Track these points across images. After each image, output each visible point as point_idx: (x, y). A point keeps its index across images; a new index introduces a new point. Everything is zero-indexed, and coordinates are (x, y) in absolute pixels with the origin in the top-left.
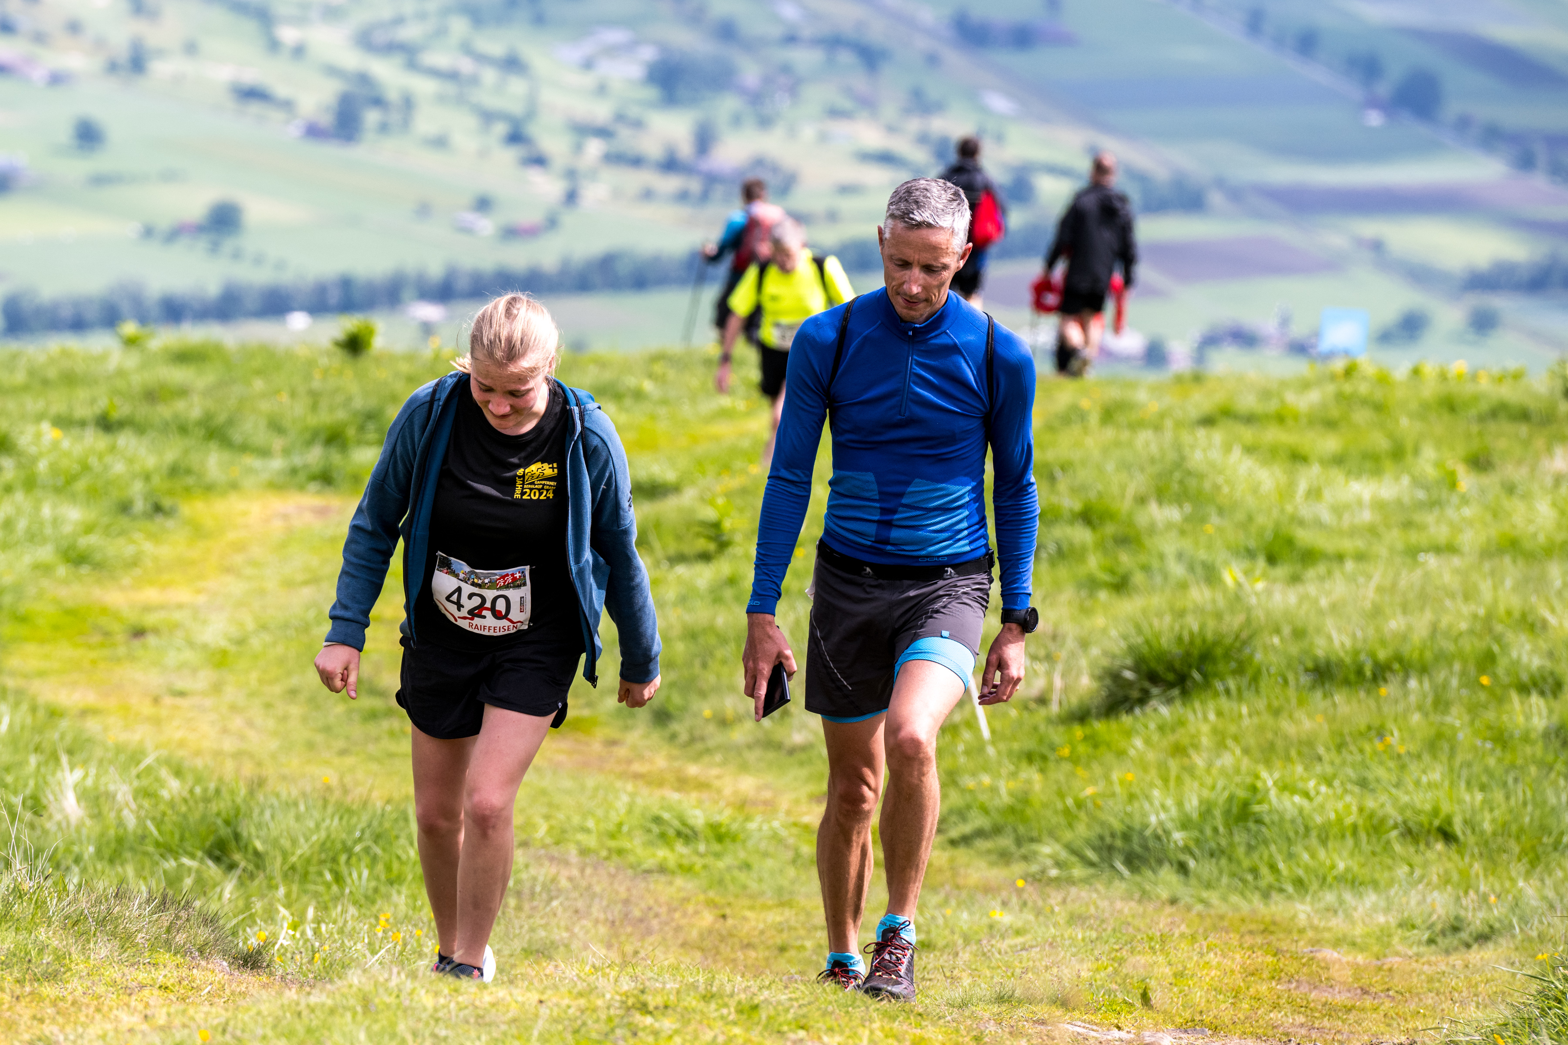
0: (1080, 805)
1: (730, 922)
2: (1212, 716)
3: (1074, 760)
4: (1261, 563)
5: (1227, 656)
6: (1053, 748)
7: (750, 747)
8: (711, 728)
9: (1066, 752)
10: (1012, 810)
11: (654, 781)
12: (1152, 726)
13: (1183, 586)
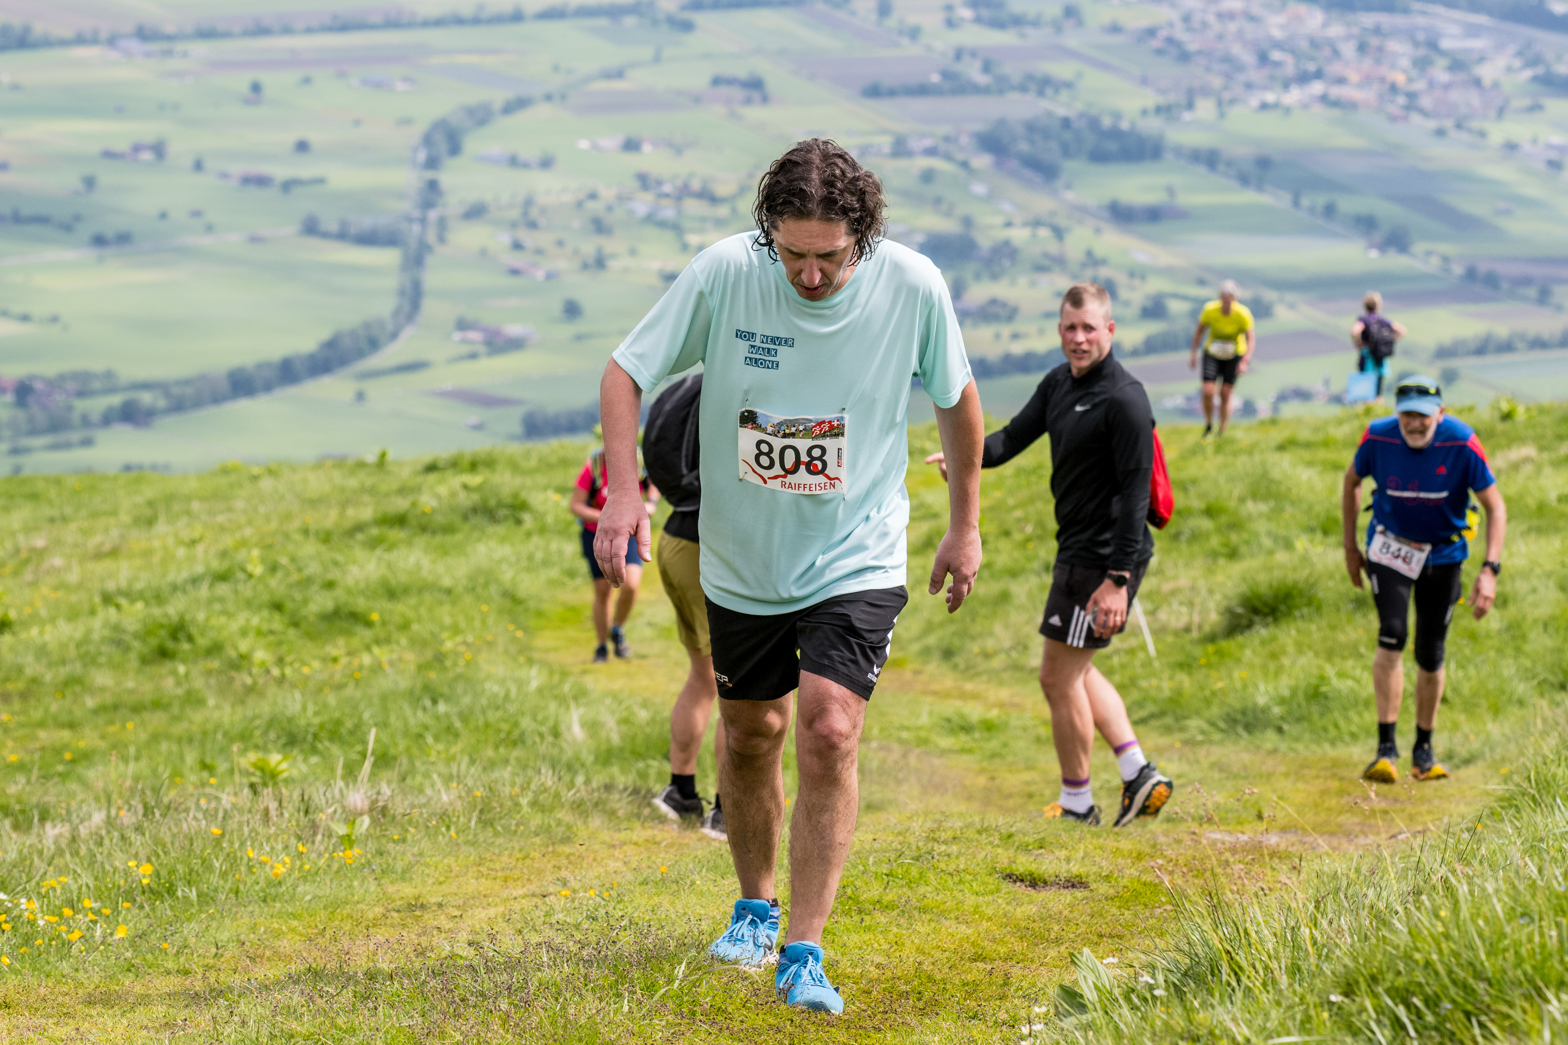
0: (1214, 694)
1: (998, 782)
2: (1293, 632)
3: (1209, 666)
4: (1319, 536)
5: (1301, 593)
6: (1195, 659)
7: (1005, 670)
8: (979, 660)
9: (1203, 661)
10: (1171, 700)
11: (946, 695)
12: (1257, 641)
13: (1271, 553)
